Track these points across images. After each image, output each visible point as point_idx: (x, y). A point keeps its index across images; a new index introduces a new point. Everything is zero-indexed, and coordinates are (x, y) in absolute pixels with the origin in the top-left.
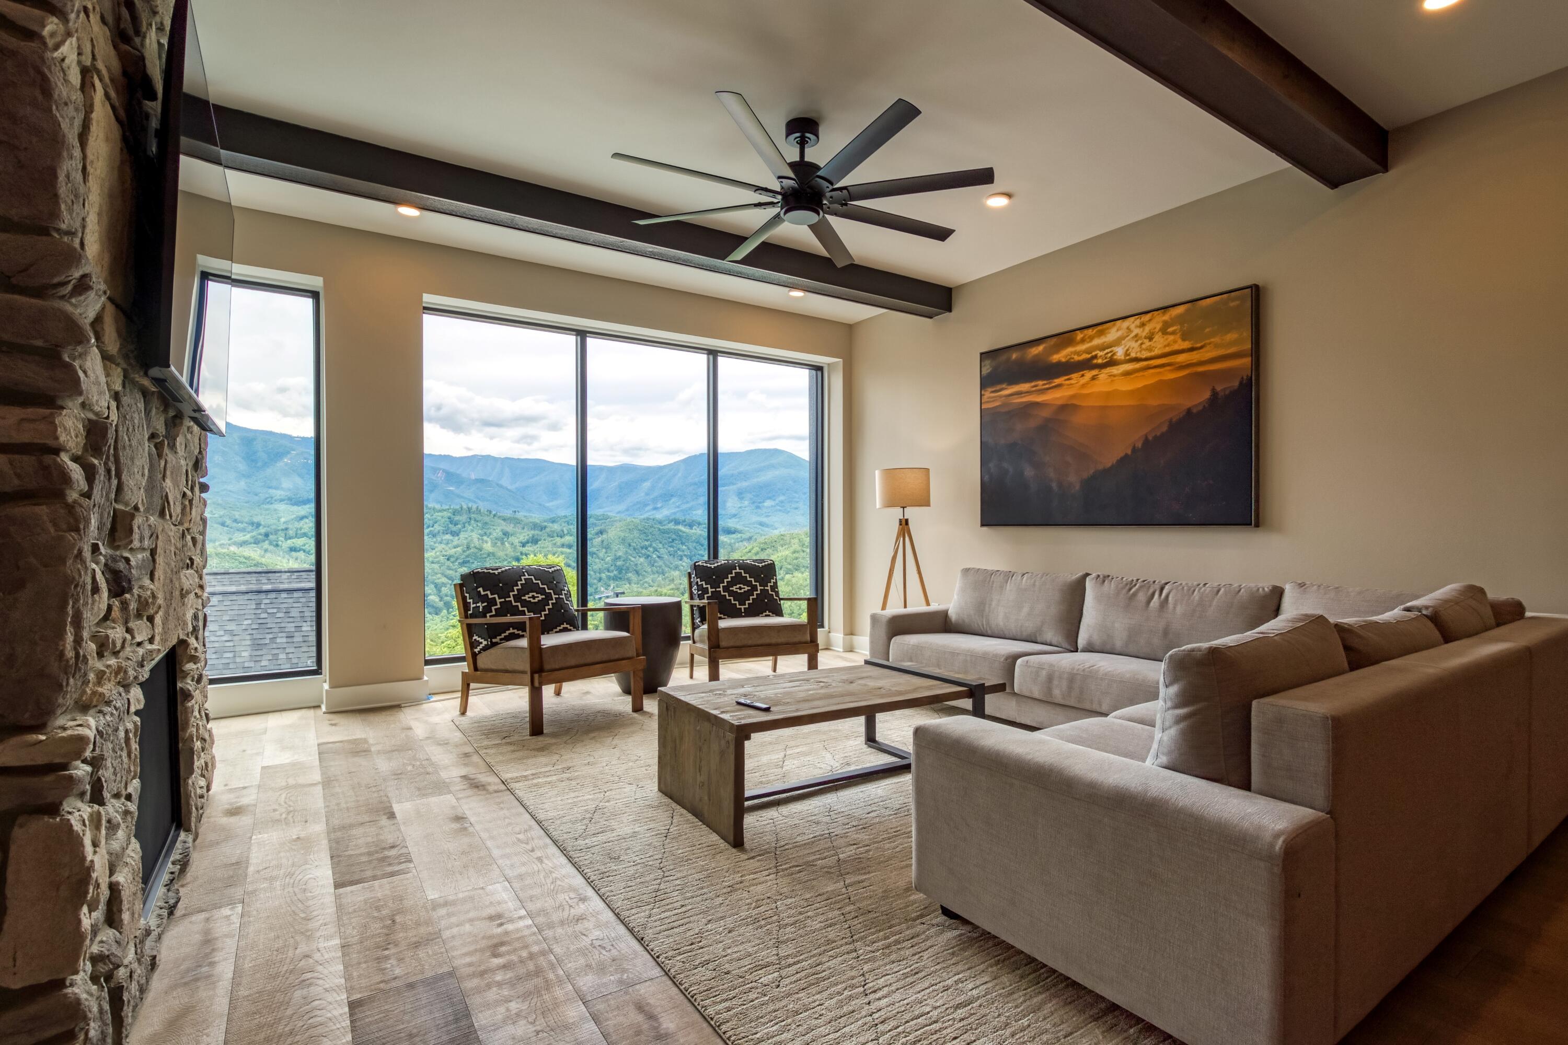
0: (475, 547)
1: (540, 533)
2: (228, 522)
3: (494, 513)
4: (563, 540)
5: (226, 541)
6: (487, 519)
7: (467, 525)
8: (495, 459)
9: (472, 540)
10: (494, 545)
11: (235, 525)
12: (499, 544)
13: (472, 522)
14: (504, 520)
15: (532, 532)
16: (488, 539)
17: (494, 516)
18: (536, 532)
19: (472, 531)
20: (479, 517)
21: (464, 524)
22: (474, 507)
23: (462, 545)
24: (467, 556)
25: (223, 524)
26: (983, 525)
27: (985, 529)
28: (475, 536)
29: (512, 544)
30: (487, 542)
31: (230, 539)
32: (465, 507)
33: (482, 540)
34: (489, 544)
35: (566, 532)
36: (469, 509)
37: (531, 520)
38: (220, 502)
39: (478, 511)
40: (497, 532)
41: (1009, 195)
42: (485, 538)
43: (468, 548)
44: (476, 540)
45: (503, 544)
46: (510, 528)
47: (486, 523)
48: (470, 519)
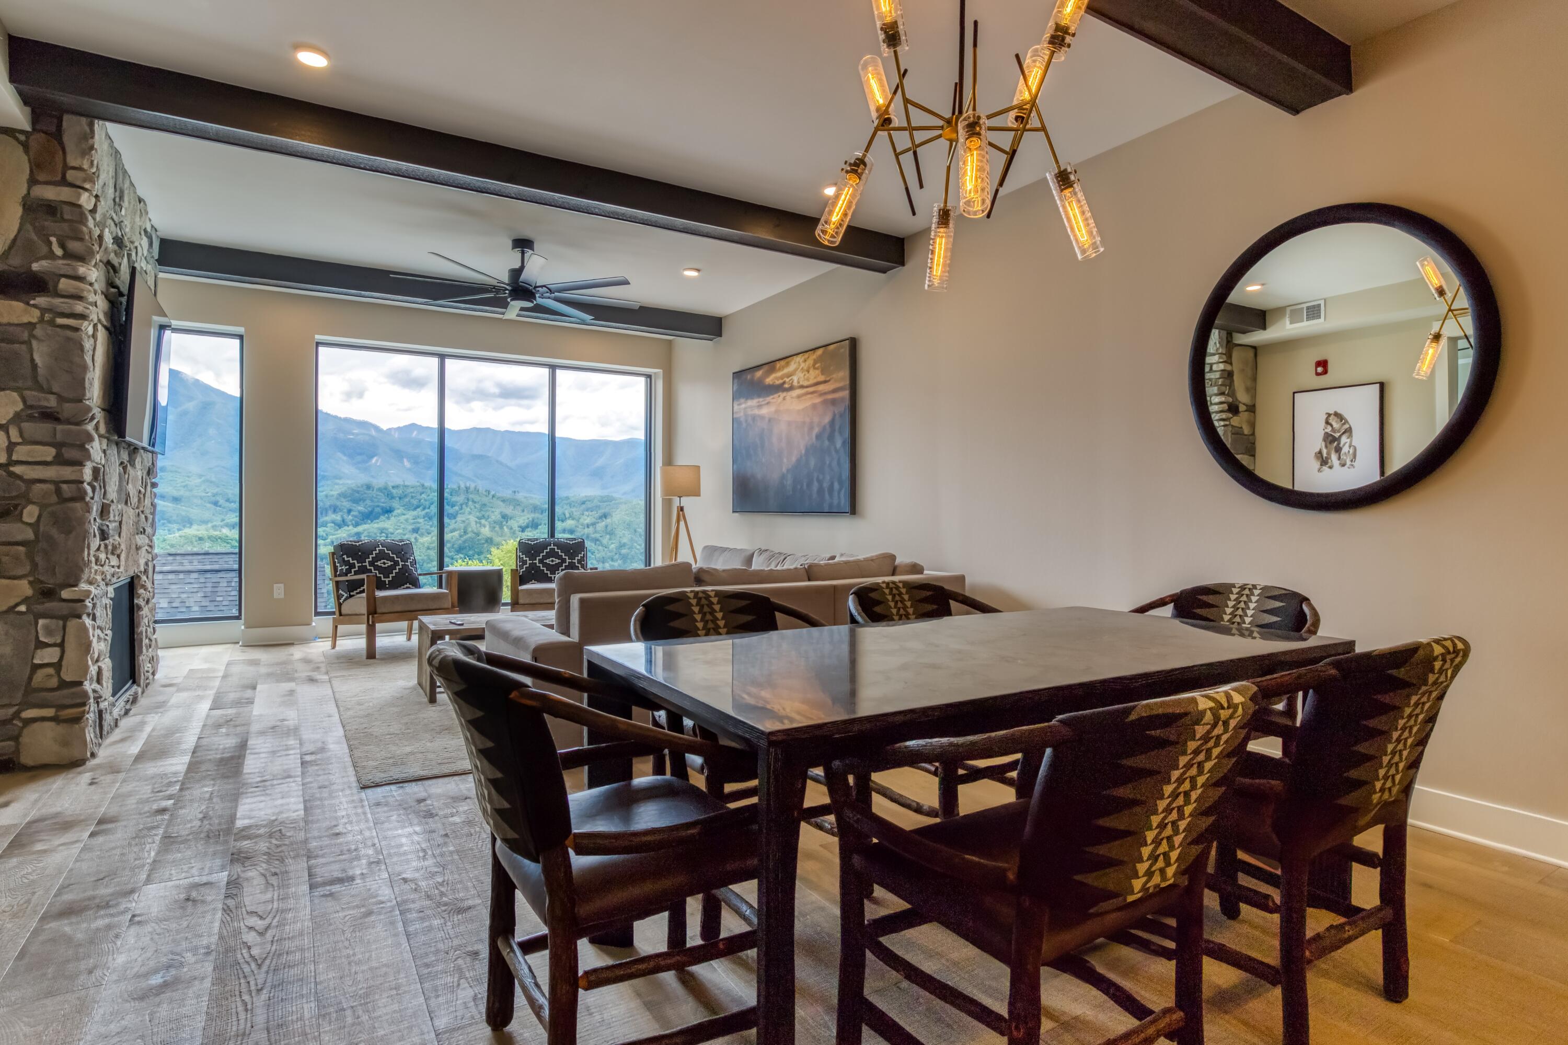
0: (472, 531)
1: (540, 516)
2: (221, 502)
3: (492, 493)
4: (564, 524)
5: (219, 523)
6: (485, 500)
7: (464, 506)
8: (495, 432)
9: (469, 524)
10: (492, 529)
11: (227, 504)
12: (497, 528)
13: (470, 503)
14: (503, 501)
15: (533, 515)
16: (487, 523)
17: (493, 496)
18: (537, 515)
19: (470, 513)
20: (477, 498)
21: (461, 505)
22: (473, 486)
23: (459, 529)
24: (464, 542)
25: (216, 504)
26: (733, 512)
27: (736, 515)
28: (472, 519)
29: (511, 529)
30: (485, 526)
31: (223, 520)
32: (462, 486)
33: (480, 523)
34: (487, 528)
35: (567, 515)
36: (467, 489)
37: (531, 501)
39: (477, 491)
40: (496, 516)
42: (483, 521)
43: (465, 532)
44: (473, 524)
45: (501, 527)
46: (509, 511)
47: (485, 505)
48: (468, 500)
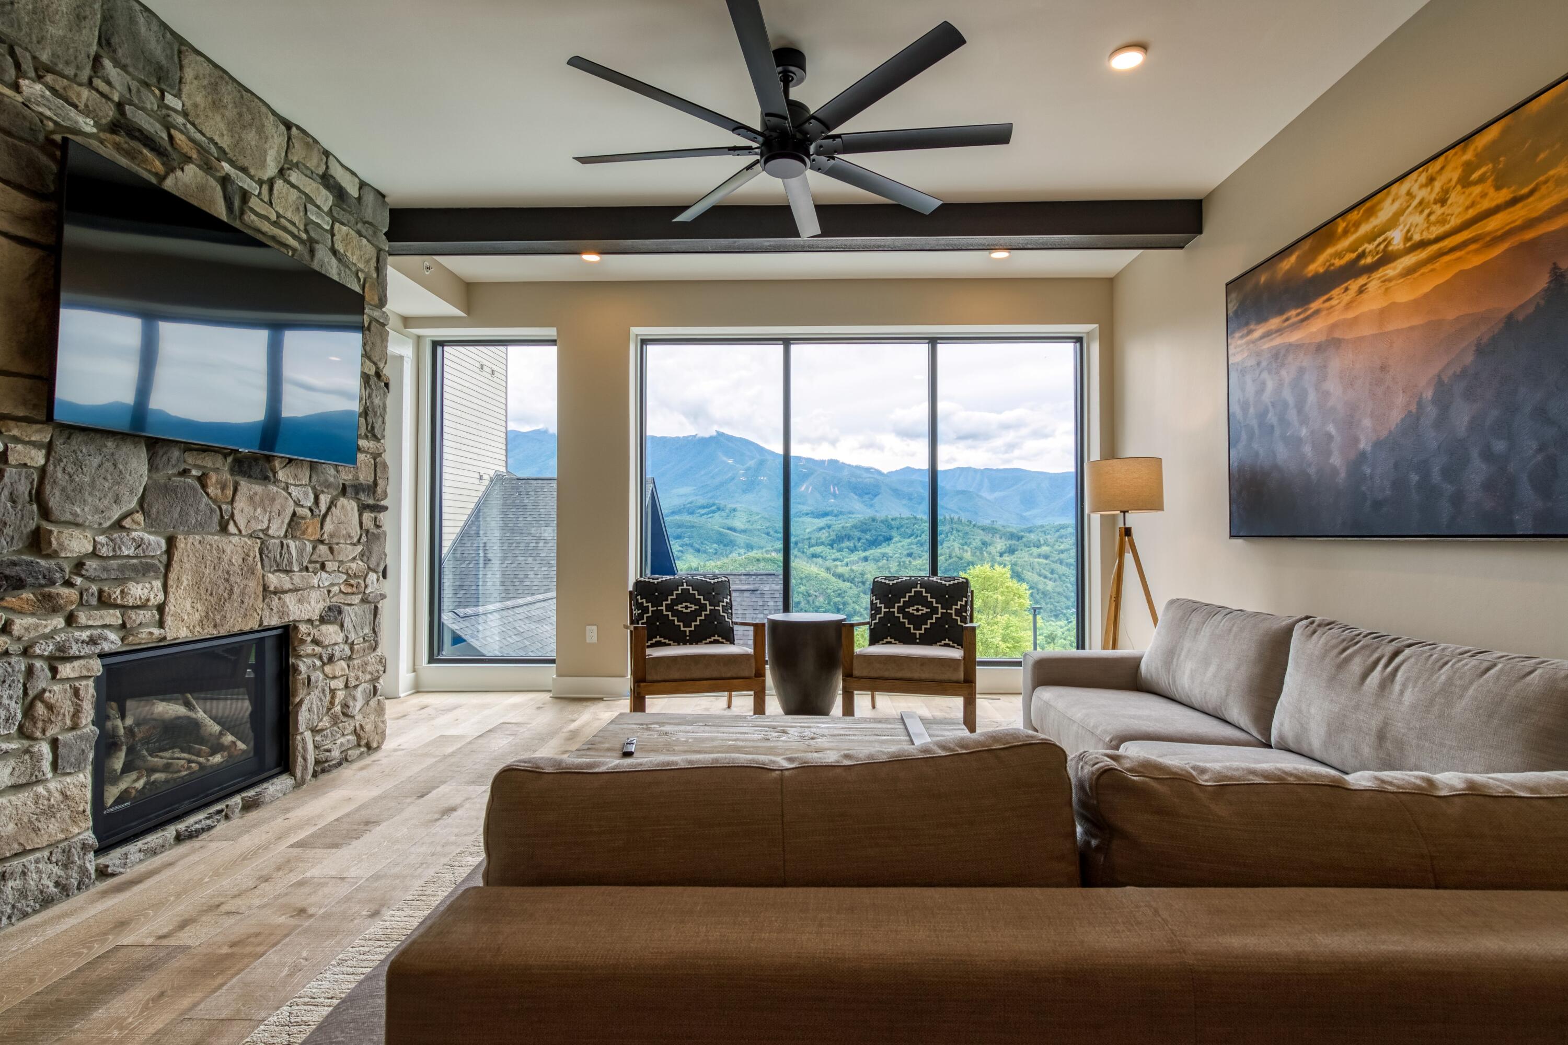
0: (956, 556)
1: (1017, 543)
2: (772, 533)
3: (974, 523)
4: (1039, 550)
5: (770, 548)
6: (967, 529)
7: (949, 534)
8: (975, 471)
9: (954, 549)
10: (974, 554)
11: (776, 535)
12: (978, 553)
13: (955, 532)
14: (983, 530)
15: (1010, 542)
16: (969, 549)
17: (974, 526)
18: (1014, 542)
19: (954, 540)
20: (961, 528)
21: (947, 533)
22: (956, 517)
23: (945, 554)
24: (949, 565)
25: (768, 534)
26: (1232, 536)
27: (1239, 542)
28: (956, 545)
29: (990, 554)
30: (967, 551)
31: (773, 546)
32: (948, 517)
33: (963, 549)
34: (969, 553)
35: (1042, 542)
36: (952, 519)
37: (1008, 530)
38: (767, 516)
39: (959, 520)
40: (977, 542)
41: (1142, 46)
42: (965, 547)
43: (950, 557)
44: (957, 549)
45: (981, 553)
46: (988, 538)
47: (967, 533)
48: (952, 529)
